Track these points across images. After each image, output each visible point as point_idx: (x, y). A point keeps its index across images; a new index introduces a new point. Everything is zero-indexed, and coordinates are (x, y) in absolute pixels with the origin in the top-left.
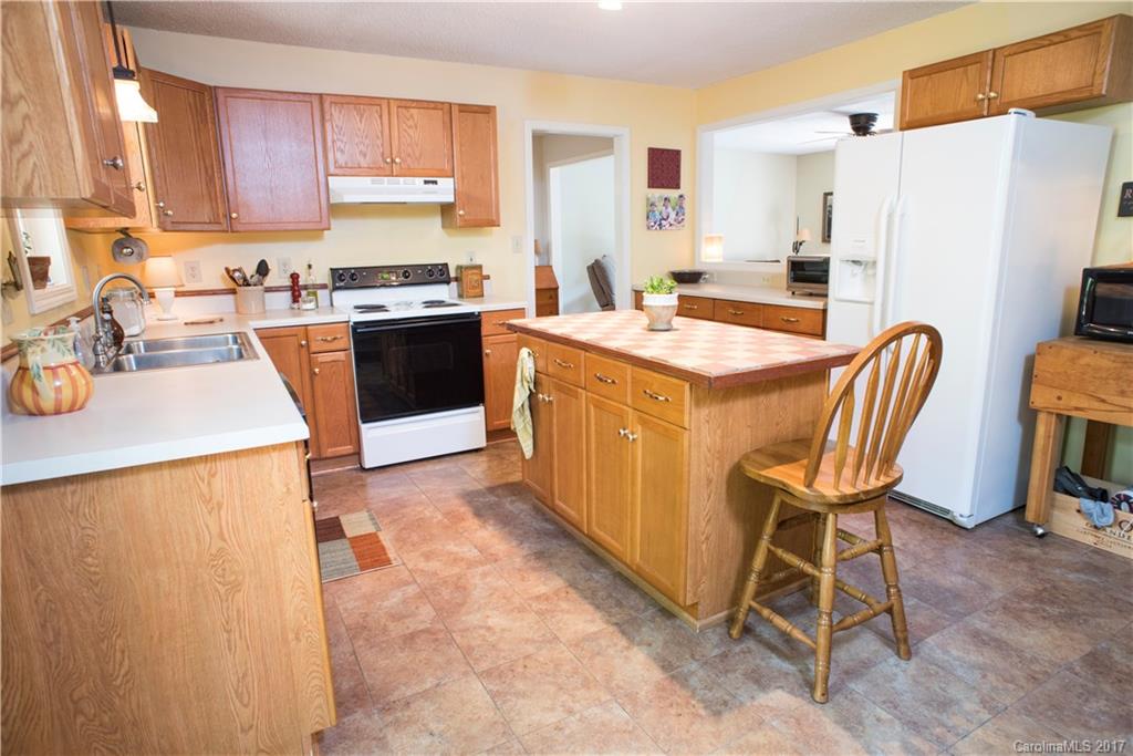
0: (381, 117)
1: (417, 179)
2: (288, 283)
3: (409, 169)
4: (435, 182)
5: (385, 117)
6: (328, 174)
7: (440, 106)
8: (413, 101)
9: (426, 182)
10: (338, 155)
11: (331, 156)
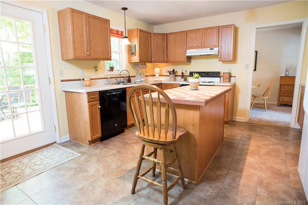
0: (200, 33)
1: (208, 48)
2: (181, 74)
3: (206, 46)
4: (213, 49)
5: (201, 34)
6: (187, 49)
7: (216, 28)
8: (208, 28)
9: (210, 49)
10: (189, 44)
11: (188, 45)
